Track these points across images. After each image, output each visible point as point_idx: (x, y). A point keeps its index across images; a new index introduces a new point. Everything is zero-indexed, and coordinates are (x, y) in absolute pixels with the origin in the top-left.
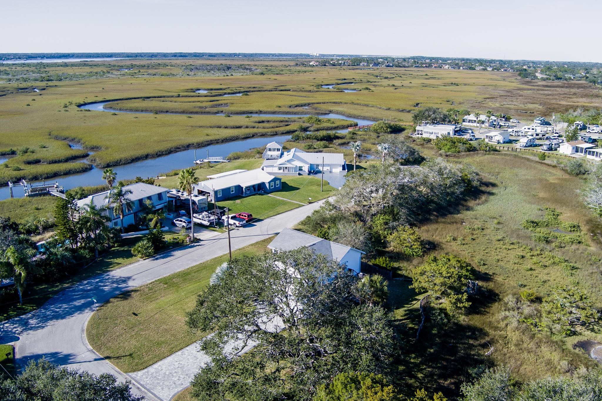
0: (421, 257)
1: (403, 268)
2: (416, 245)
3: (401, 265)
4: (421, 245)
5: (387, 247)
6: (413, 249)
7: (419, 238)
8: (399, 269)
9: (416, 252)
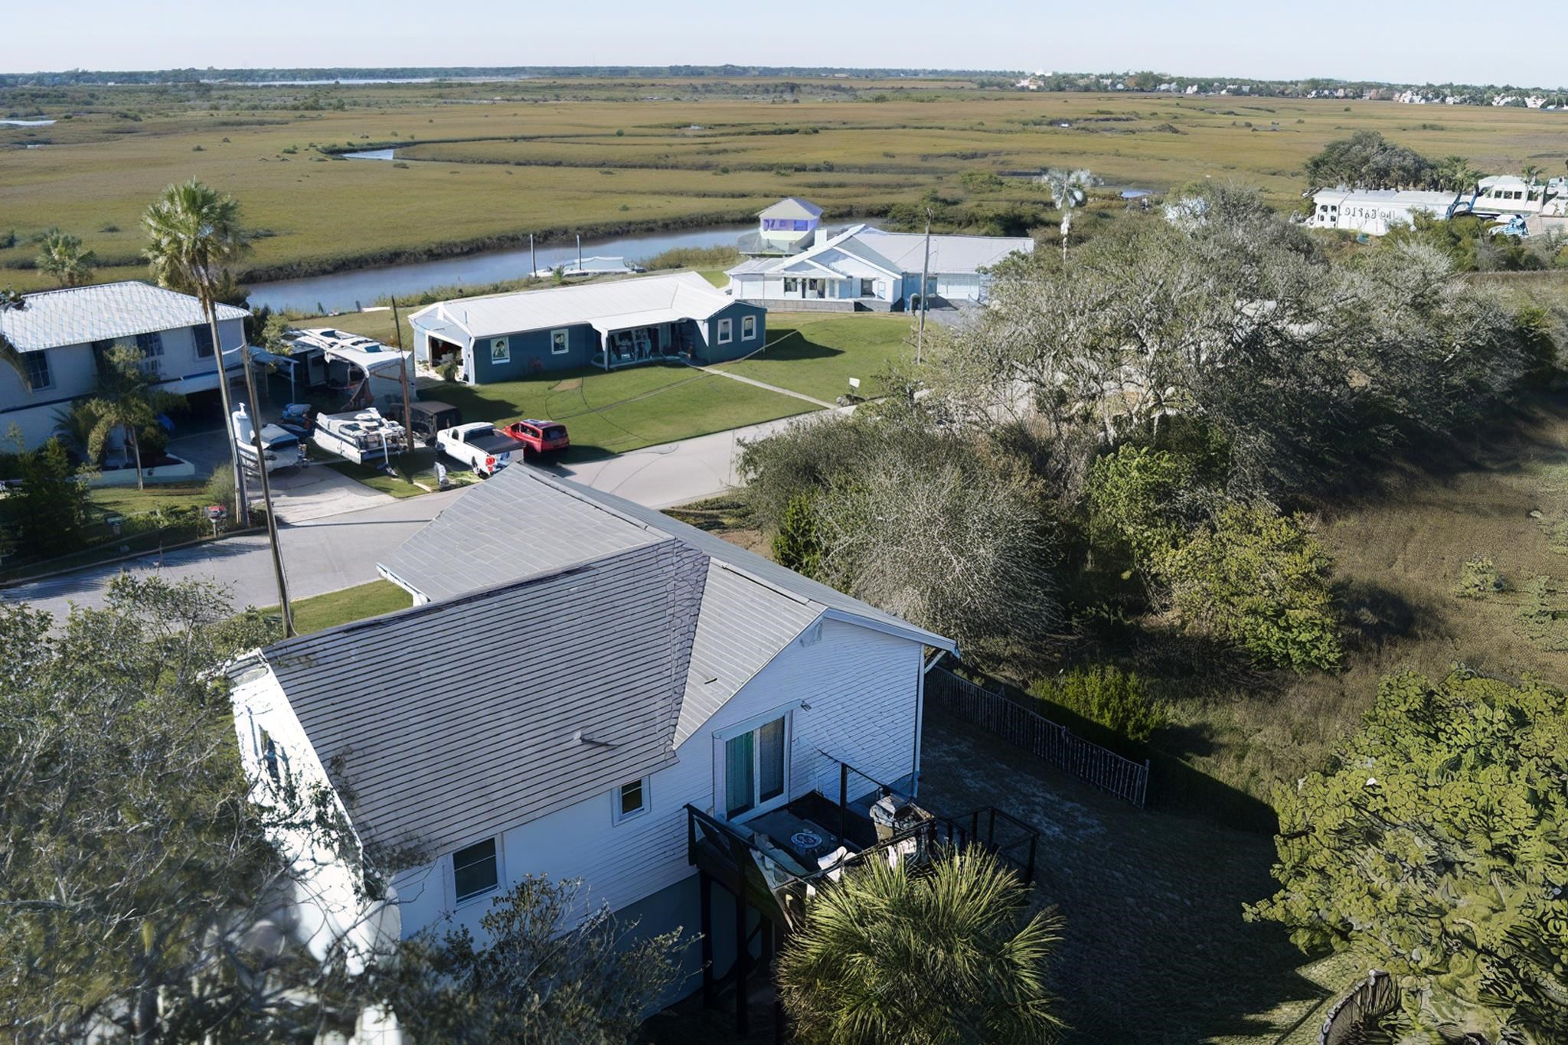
0: (1330, 673)
1: (1225, 739)
2: (1307, 609)
3: (1214, 717)
4: (1334, 605)
5: (1151, 610)
6: (1288, 628)
7: (1321, 571)
8: (1200, 740)
9: (1301, 645)
